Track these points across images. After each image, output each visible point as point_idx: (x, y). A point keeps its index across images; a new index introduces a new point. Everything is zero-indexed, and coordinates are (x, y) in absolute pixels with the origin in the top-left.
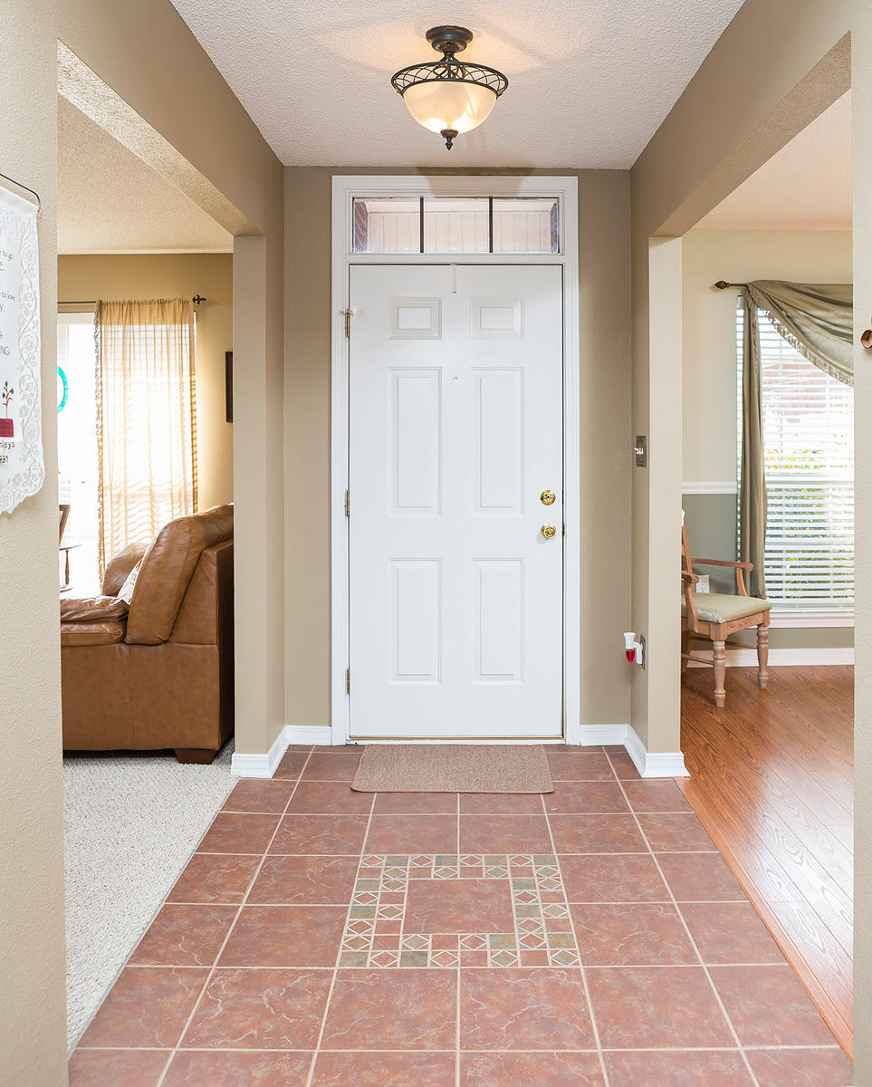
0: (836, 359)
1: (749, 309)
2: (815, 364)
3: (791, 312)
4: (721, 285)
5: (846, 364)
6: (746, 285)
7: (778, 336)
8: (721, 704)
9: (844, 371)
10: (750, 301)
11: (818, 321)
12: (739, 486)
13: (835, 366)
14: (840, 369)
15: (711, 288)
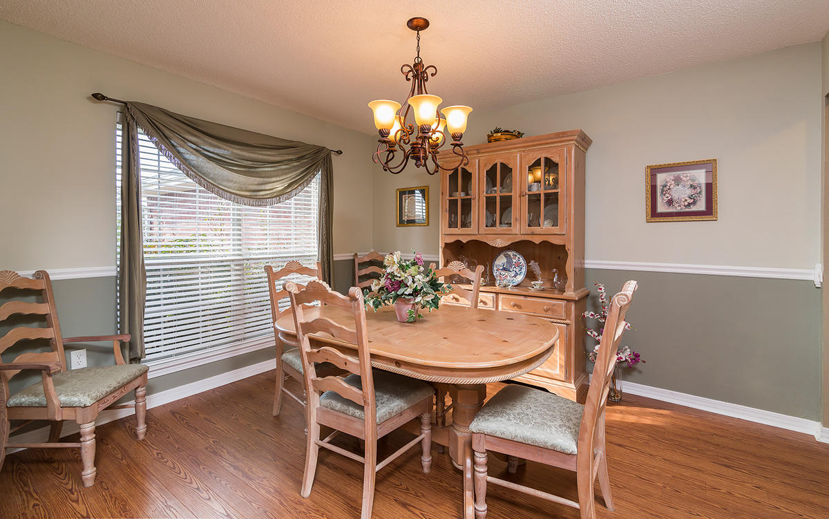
0: (204, 174)
1: (128, 124)
2: (188, 176)
3: (168, 133)
4: (98, 97)
5: (212, 179)
6: (125, 103)
7: (156, 151)
8: (89, 484)
9: (210, 183)
10: (129, 117)
11: (190, 144)
12: (119, 269)
13: (204, 179)
14: (208, 181)
15: (88, 98)
